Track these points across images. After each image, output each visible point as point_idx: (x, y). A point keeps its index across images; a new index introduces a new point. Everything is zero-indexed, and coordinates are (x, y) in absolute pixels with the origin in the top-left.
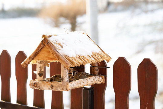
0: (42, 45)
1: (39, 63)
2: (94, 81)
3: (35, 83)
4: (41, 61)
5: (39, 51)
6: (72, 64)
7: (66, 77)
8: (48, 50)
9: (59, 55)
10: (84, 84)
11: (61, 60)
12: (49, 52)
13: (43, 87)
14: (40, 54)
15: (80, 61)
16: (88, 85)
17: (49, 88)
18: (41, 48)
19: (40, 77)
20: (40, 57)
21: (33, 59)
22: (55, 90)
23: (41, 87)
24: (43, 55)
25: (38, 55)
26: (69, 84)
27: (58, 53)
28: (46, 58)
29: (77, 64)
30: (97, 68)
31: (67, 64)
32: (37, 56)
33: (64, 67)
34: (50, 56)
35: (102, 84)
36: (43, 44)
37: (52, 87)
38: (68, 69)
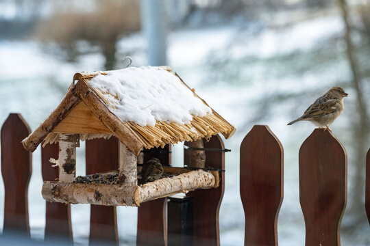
0: (74, 97)
1: (66, 141)
2: (195, 183)
3: (55, 188)
4: (70, 136)
5: (66, 111)
6: (148, 142)
7: (130, 174)
8: (87, 109)
9: (116, 120)
10: (173, 190)
11: (120, 132)
12: (90, 114)
13: (75, 197)
14: (67, 119)
15: (166, 136)
16: (180, 191)
17: (90, 198)
18: (70, 105)
19: (68, 173)
20: (68, 126)
21: (50, 131)
22: (105, 204)
23: (70, 197)
24: (76, 122)
25: (64, 121)
26: (140, 188)
27: (112, 116)
28: (84, 128)
29: (158, 142)
30: (202, 152)
31: (135, 141)
32: (60, 124)
33: (129, 149)
34: (91, 124)
35: (212, 189)
36: (76, 96)
37: (98, 196)
38: (137, 152)
